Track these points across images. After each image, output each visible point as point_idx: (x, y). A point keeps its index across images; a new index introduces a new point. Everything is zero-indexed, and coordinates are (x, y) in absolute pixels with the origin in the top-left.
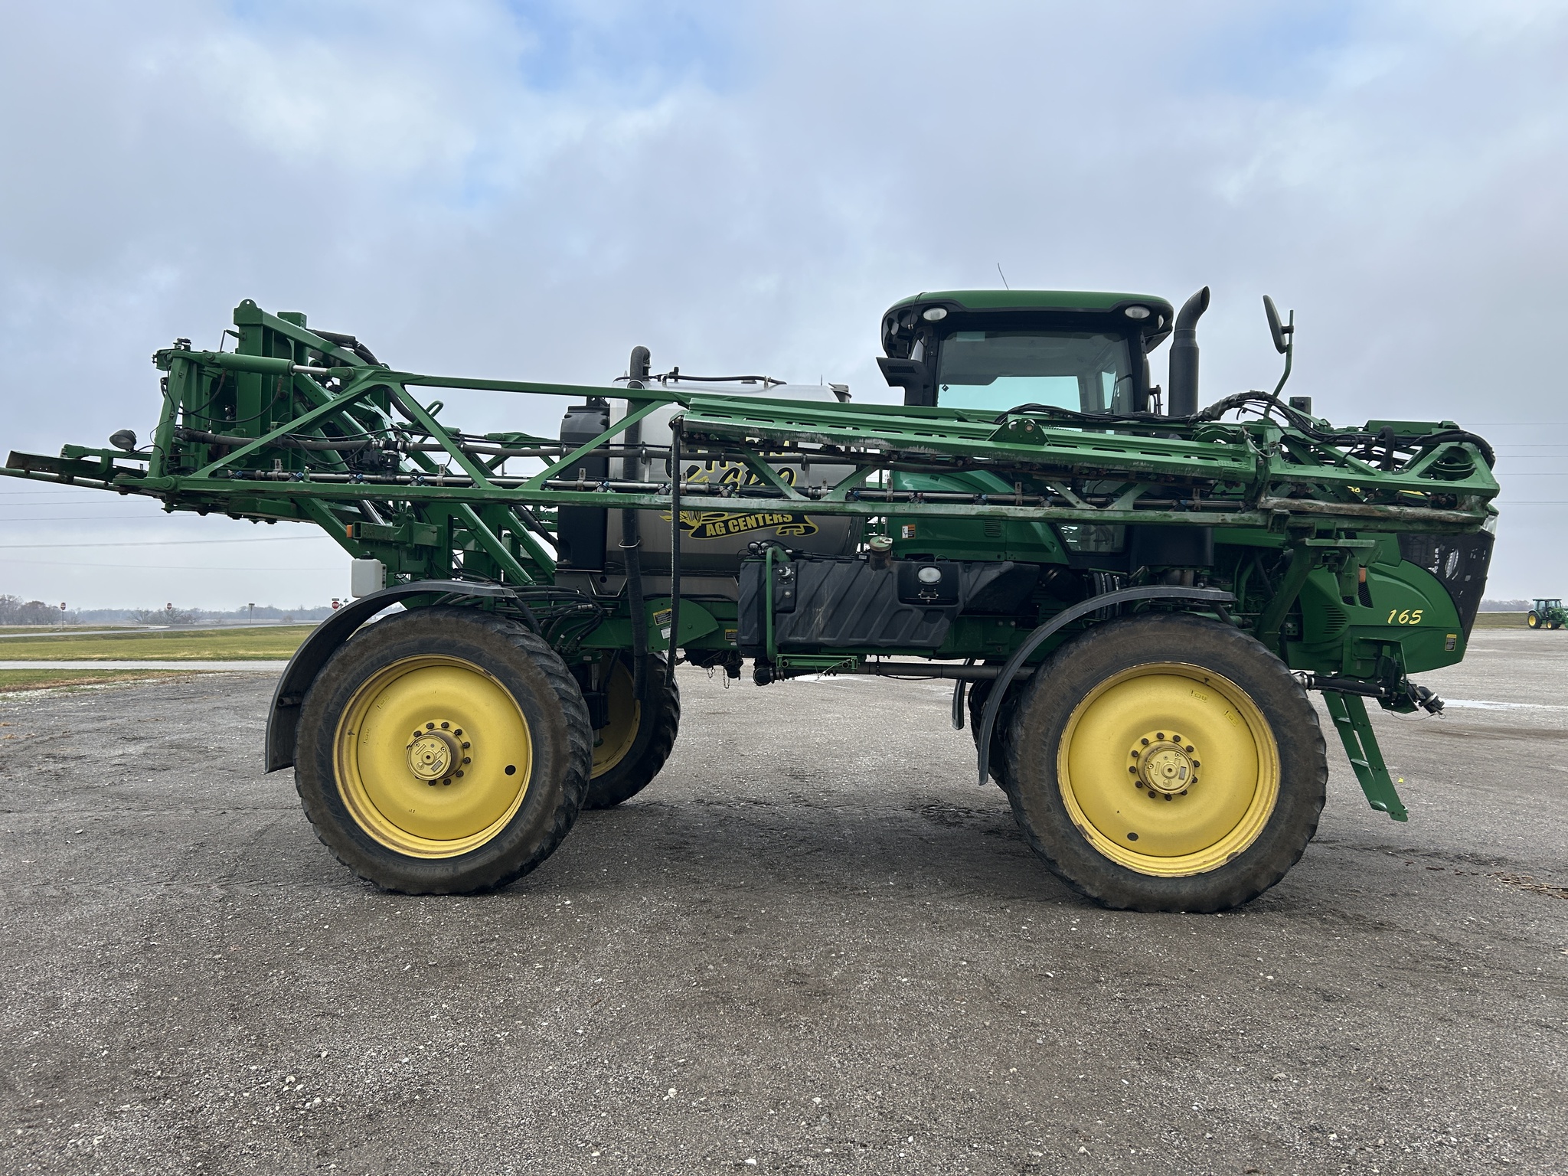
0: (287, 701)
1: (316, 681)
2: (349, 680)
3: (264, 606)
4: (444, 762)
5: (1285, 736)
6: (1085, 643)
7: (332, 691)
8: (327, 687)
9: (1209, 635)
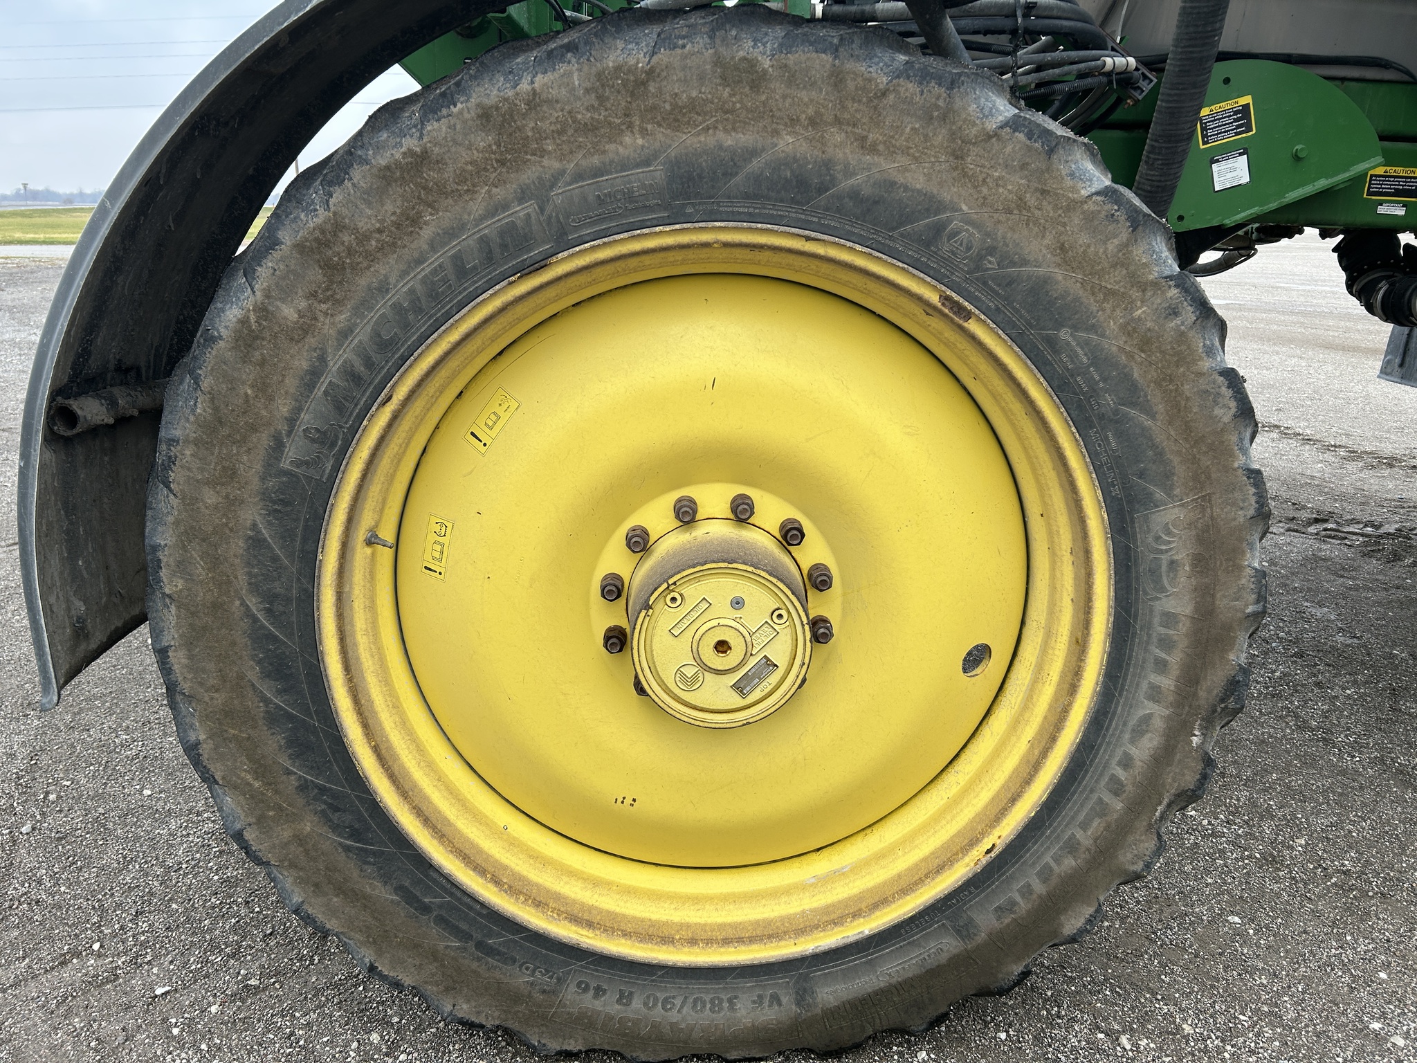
0: (92, 410)
1: (211, 340)
2: (363, 334)
3: (40, 188)
4: (782, 662)
7: (291, 383)
8: (263, 363)
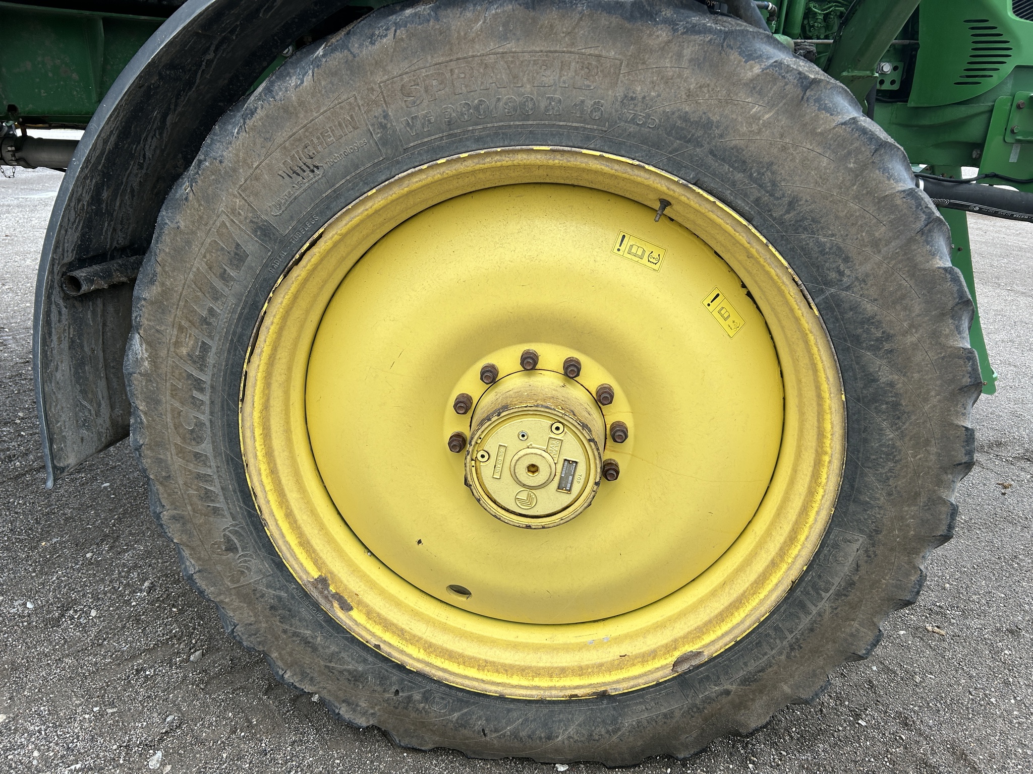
5: (871, 379)
6: (293, 81)
9: (680, 56)
